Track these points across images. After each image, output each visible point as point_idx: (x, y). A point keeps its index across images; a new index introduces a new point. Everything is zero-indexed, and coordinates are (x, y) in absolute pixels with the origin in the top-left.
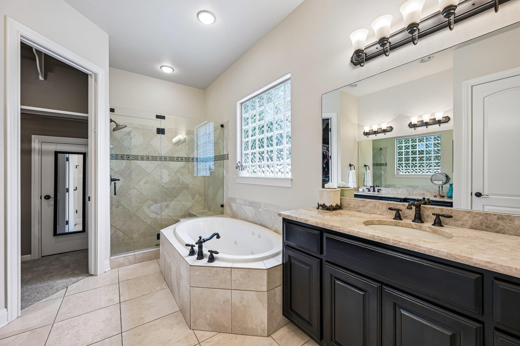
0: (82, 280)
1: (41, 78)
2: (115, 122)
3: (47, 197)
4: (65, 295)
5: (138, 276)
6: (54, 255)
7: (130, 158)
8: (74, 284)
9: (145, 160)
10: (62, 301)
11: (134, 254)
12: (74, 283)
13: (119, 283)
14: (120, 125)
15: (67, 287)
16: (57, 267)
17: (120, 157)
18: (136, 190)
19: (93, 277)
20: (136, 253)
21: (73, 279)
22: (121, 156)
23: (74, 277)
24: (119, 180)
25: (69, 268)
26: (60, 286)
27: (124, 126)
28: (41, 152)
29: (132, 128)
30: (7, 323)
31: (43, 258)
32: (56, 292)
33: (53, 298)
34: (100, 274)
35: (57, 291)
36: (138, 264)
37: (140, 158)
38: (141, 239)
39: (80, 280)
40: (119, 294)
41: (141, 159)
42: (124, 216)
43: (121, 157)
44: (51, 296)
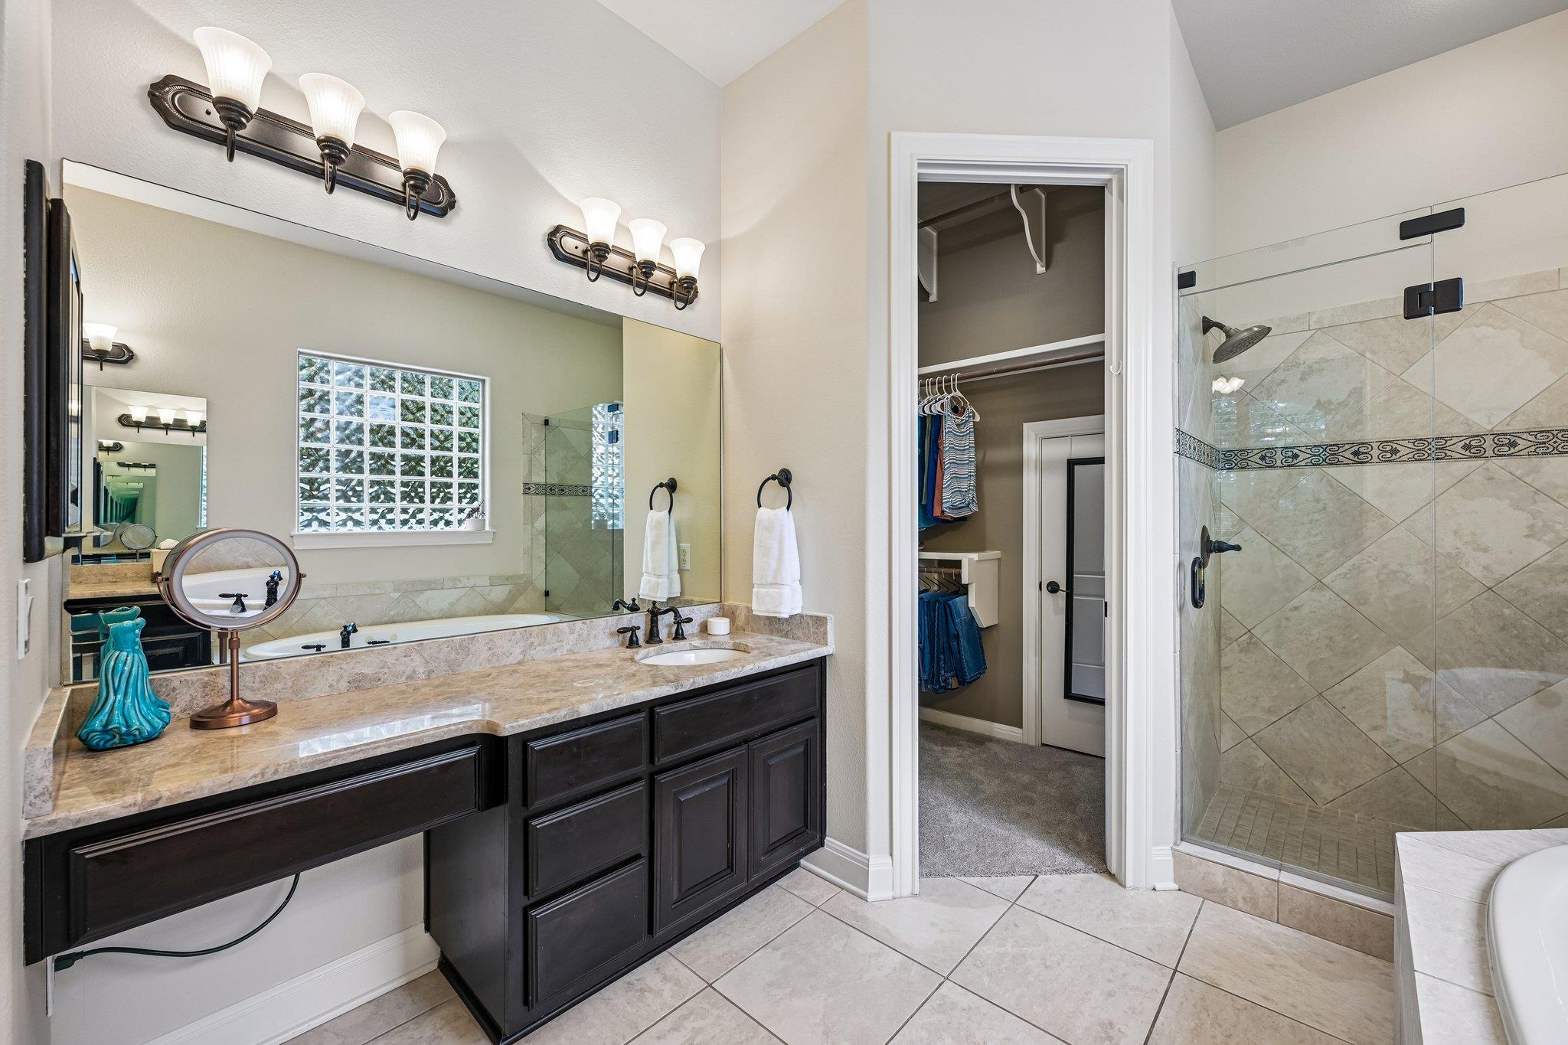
0: (1080, 875)
1: (1040, 269)
2: (1221, 326)
3: (1053, 588)
4: (1018, 898)
5: (1266, 998)
6: (1067, 752)
7: (1300, 459)
8: (1056, 876)
9: (1376, 459)
10: (1004, 915)
11: (1273, 874)
12: (1057, 871)
13: (1173, 975)
14: (1238, 332)
15: (1037, 876)
16: (1053, 792)
17: (1256, 459)
18: (1329, 594)
19: (1112, 883)
20: (1286, 877)
21: (1062, 858)
22: (1263, 453)
23: (1066, 849)
24: (1237, 548)
25: (1074, 812)
26: (1023, 858)
27: (1256, 329)
28: (1041, 466)
29: (1309, 334)
30: (890, 895)
31: (1043, 748)
32: (1007, 874)
33: (993, 889)
34: (1134, 888)
35: (1011, 872)
36: (1291, 932)
37: (1348, 454)
38: (1357, 812)
39: (1076, 871)
40: (1150, 1032)
41: (1352, 457)
42: (1275, 693)
43: (1263, 458)
44: (994, 878)
